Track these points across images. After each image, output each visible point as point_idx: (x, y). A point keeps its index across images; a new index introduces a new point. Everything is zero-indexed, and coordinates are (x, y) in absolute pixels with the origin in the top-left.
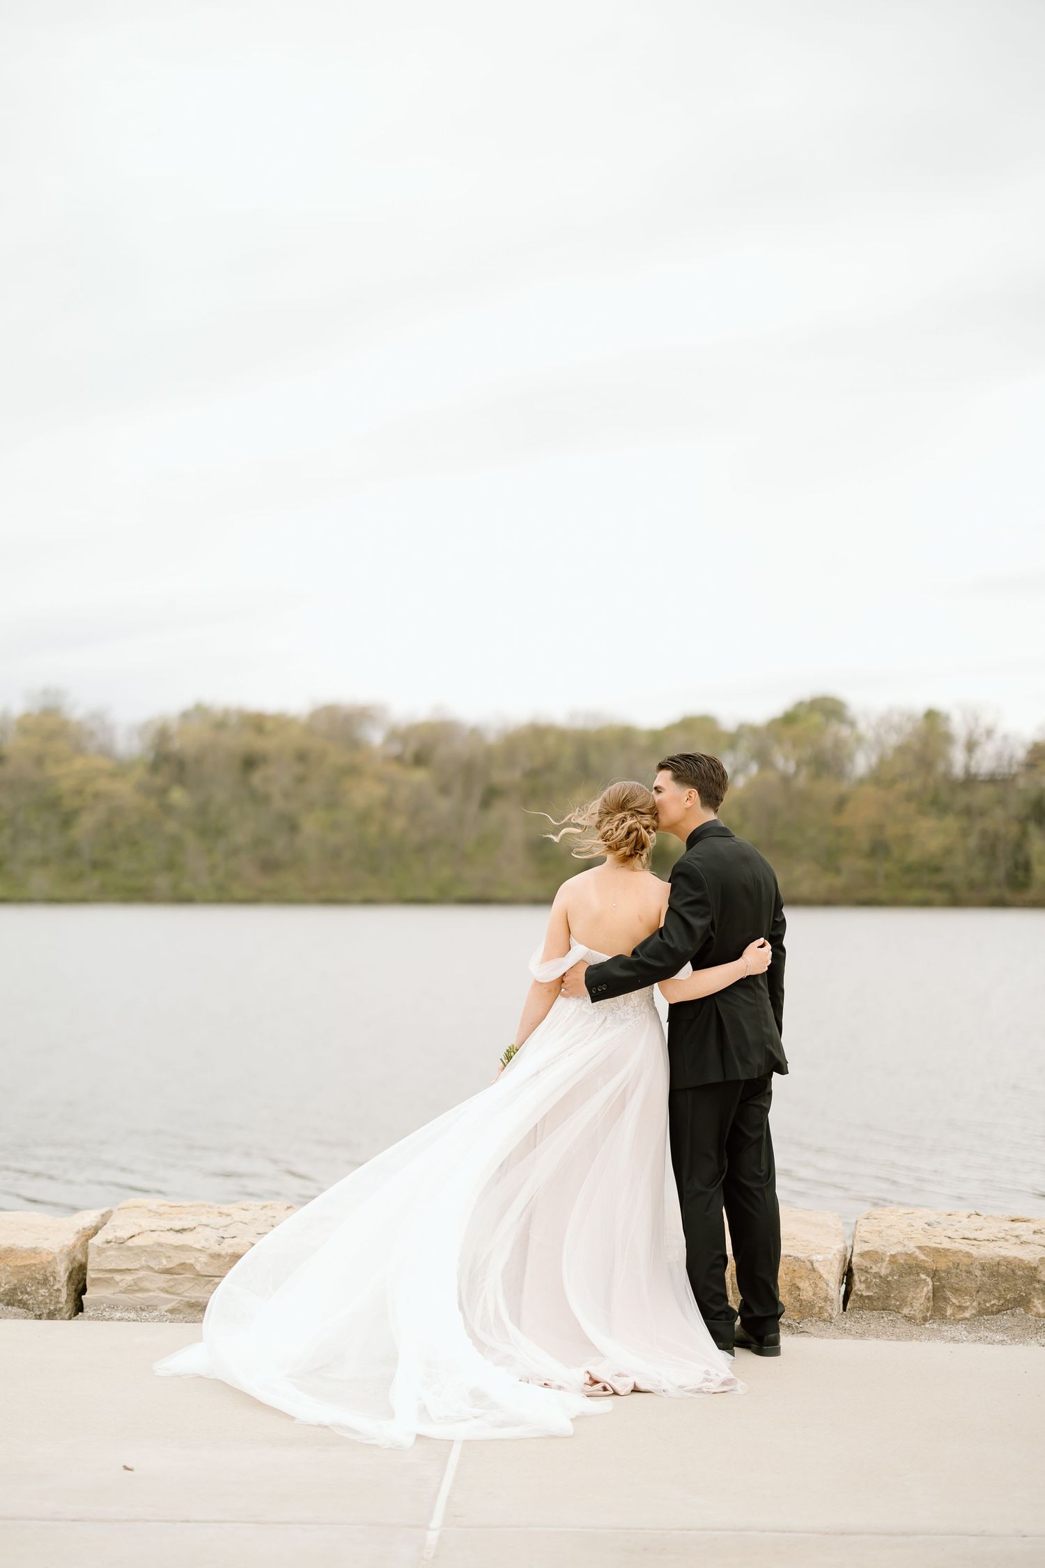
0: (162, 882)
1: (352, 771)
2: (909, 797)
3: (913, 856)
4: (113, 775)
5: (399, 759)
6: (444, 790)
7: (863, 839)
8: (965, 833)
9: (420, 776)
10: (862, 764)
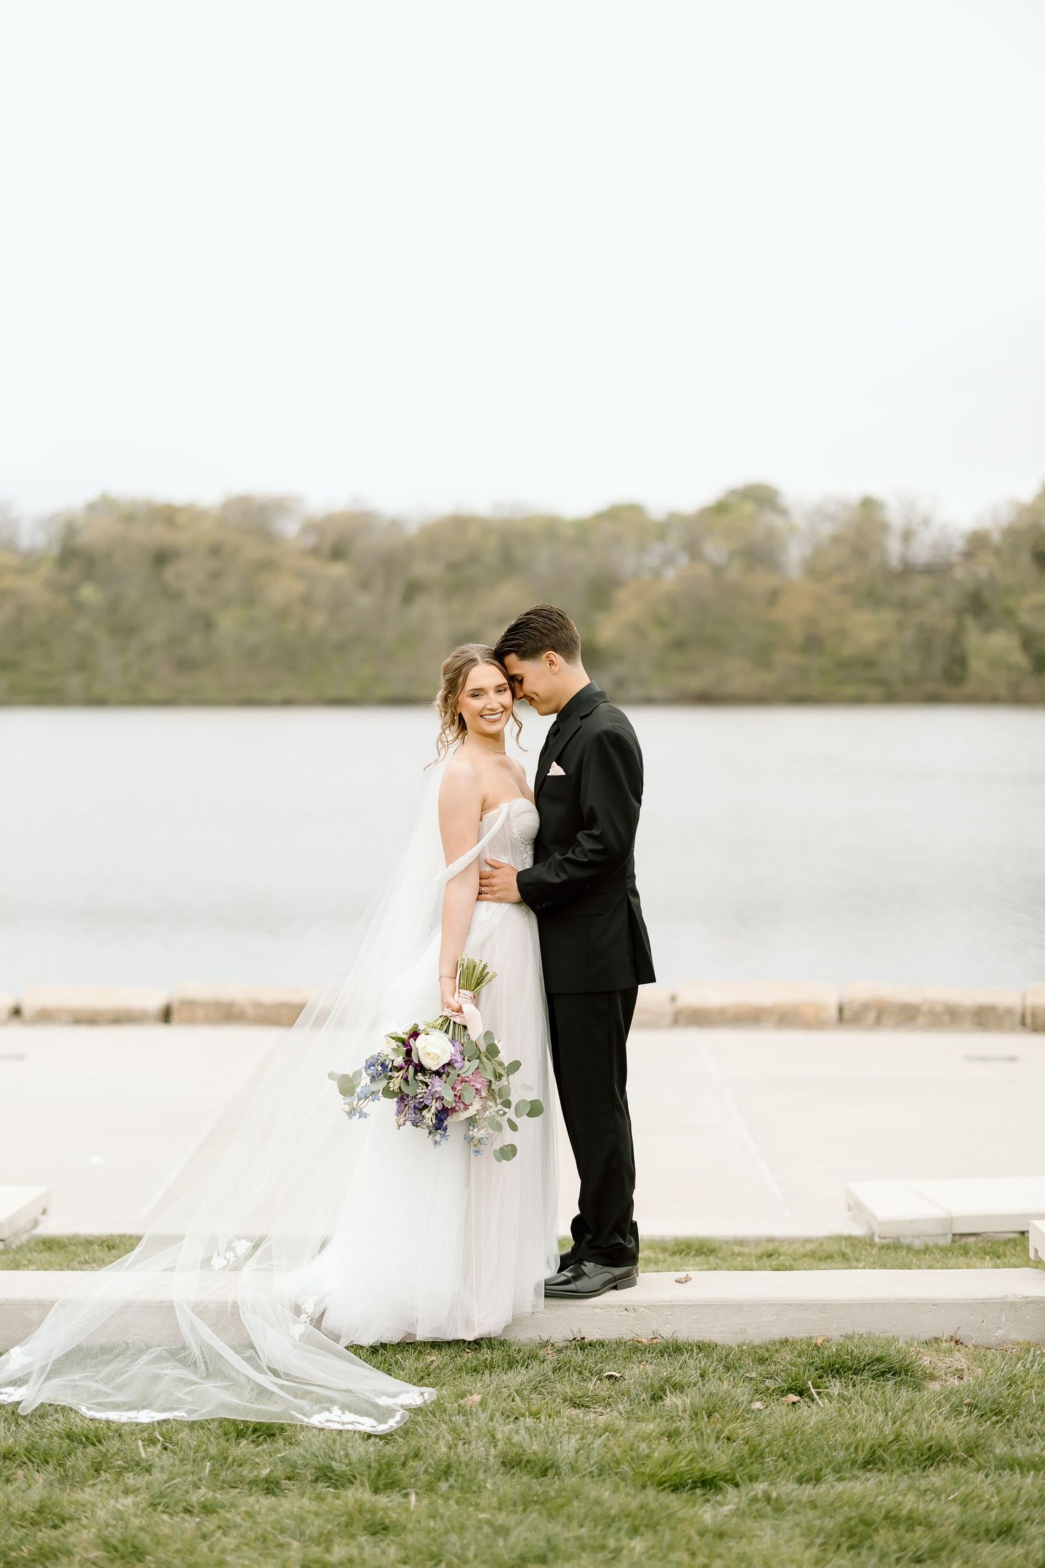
0: (74, 682)
1: (268, 565)
2: (844, 589)
3: (848, 650)
4: (20, 571)
5: (315, 551)
6: (364, 585)
7: (797, 634)
8: (900, 626)
9: (338, 570)
10: (795, 554)
